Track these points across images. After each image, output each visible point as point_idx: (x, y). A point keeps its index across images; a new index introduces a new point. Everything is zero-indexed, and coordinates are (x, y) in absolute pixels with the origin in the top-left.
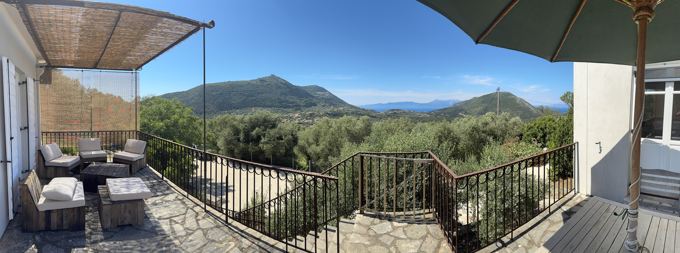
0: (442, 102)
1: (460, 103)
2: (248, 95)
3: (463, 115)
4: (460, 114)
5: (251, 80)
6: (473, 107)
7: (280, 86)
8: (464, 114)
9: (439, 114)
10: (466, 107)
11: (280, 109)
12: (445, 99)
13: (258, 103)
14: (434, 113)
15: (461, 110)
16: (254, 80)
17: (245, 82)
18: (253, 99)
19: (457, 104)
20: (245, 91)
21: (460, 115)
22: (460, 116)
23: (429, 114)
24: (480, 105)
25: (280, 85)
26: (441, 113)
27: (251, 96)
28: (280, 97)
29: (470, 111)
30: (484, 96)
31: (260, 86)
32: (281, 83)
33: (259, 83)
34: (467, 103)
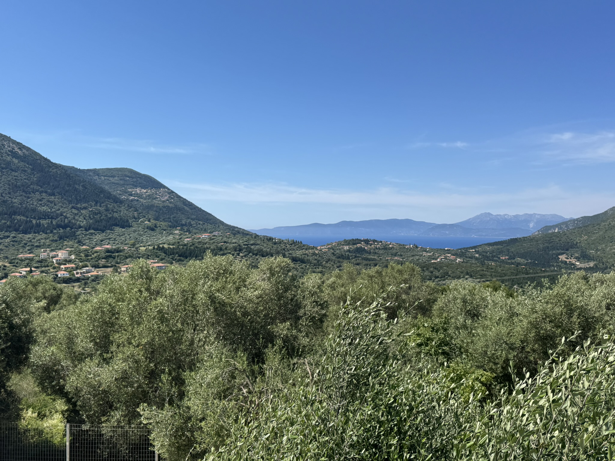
0: (502, 221)
1: (563, 223)
3: (573, 261)
4: (563, 257)
6: (611, 237)
7: (8, 164)
8: (577, 258)
9: (493, 256)
14: (477, 252)
15: (568, 247)
19: (554, 227)
21: (562, 262)
22: (562, 265)
25: (9, 158)
26: (501, 252)
28: (7, 198)
29: (597, 250)
32: (14, 154)
34: (587, 224)
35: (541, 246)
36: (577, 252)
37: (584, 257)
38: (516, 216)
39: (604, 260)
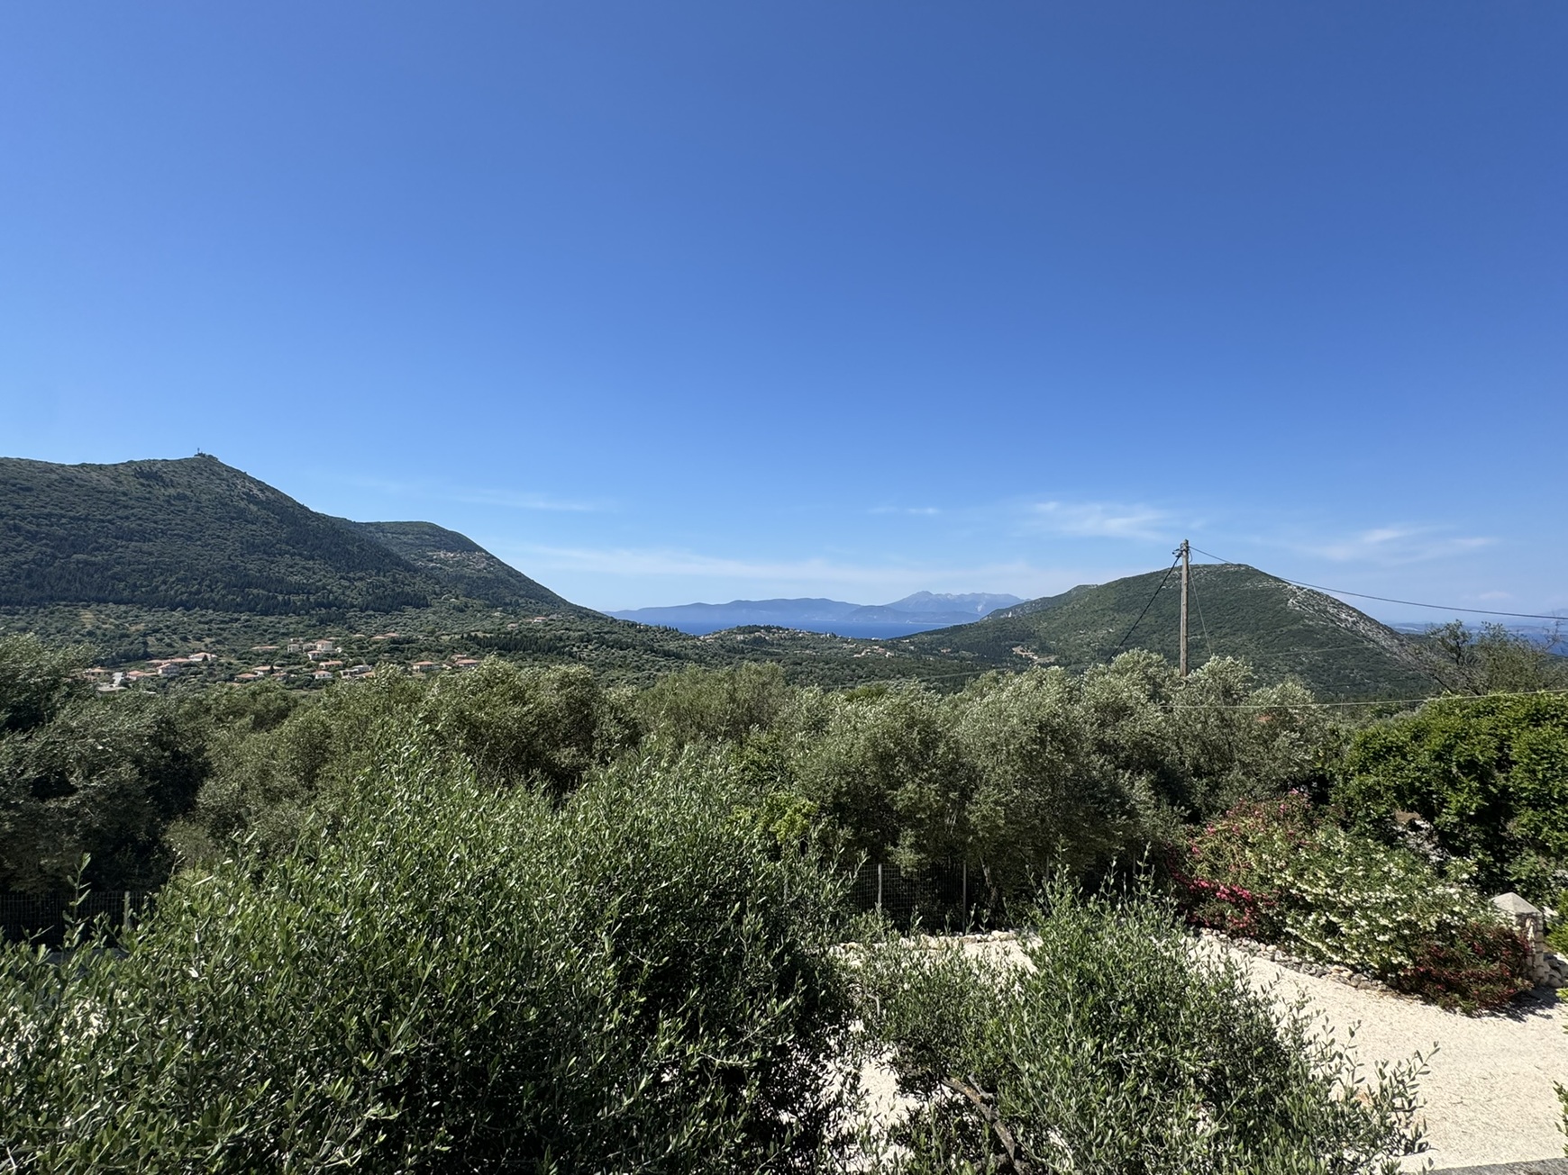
0: (944, 603)
1: (1017, 606)
2: (62, 539)
3: (1030, 654)
4: (1017, 650)
5: (83, 466)
6: (1076, 625)
7: (242, 511)
8: (1035, 651)
9: (932, 649)
10: (1045, 624)
11: (236, 615)
12: (956, 592)
13: (122, 585)
14: (912, 643)
15: (1025, 637)
16: (100, 467)
17: (48, 468)
18: (86, 563)
19: (1007, 610)
20: (50, 515)
21: (1017, 655)
22: (1017, 660)
23: (891, 649)
24: (1107, 619)
25: (243, 504)
26: (942, 644)
27: (75, 548)
28: (237, 562)
29: (1059, 640)
30: (1125, 581)
31: (137, 499)
32: (251, 498)
33: (132, 486)
34: (1047, 606)
35: (991, 635)
36: (1034, 642)
37: (1044, 650)
38: (961, 597)
39: (1067, 653)
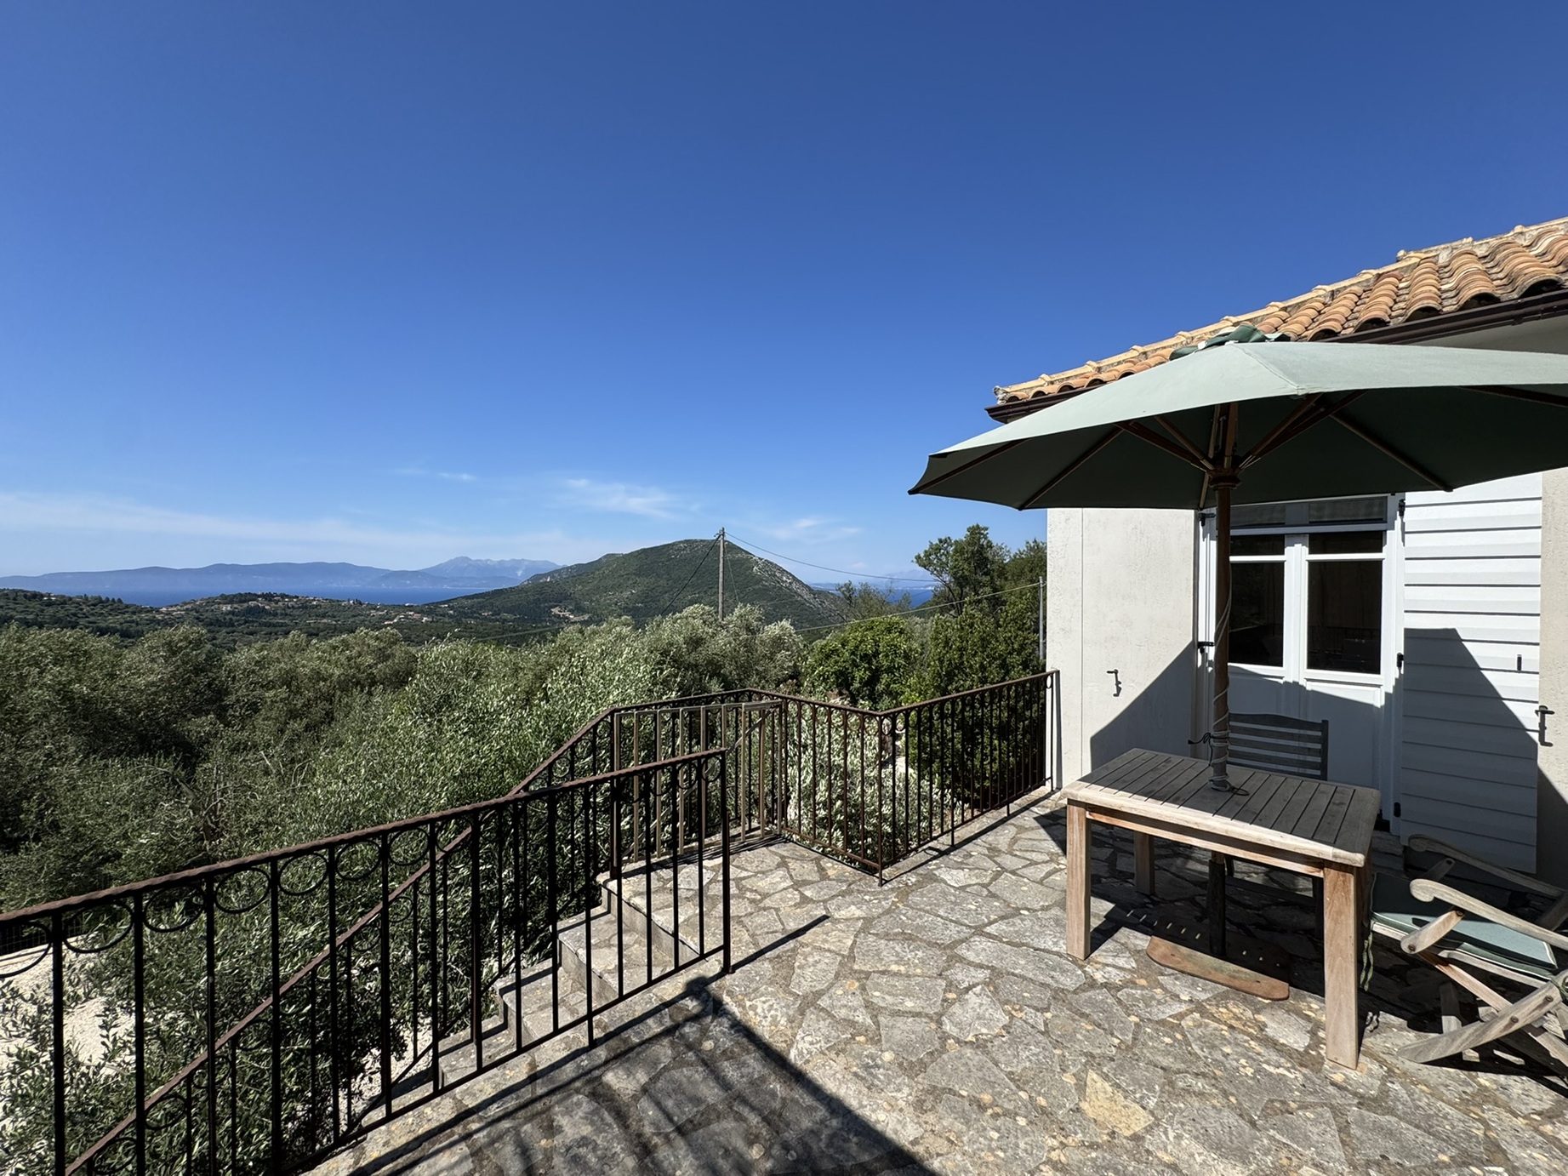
0: (483, 568)
1: (556, 571)
3: (567, 614)
4: (556, 611)
8: (572, 612)
9: (473, 613)
10: (580, 587)
12: (496, 558)
14: (451, 608)
15: (561, 599)
19: (546, 575)
21: (555, 615)
22: (555, 619)
23: (428, 614)
26: (482, 607)
29: (592, 601)
30: (644, 551)
34: (581, 572)
35: (531, 598)
36: (570, 604)
37: (578, 610)
38: (501, 562)
39: (599, 612)
